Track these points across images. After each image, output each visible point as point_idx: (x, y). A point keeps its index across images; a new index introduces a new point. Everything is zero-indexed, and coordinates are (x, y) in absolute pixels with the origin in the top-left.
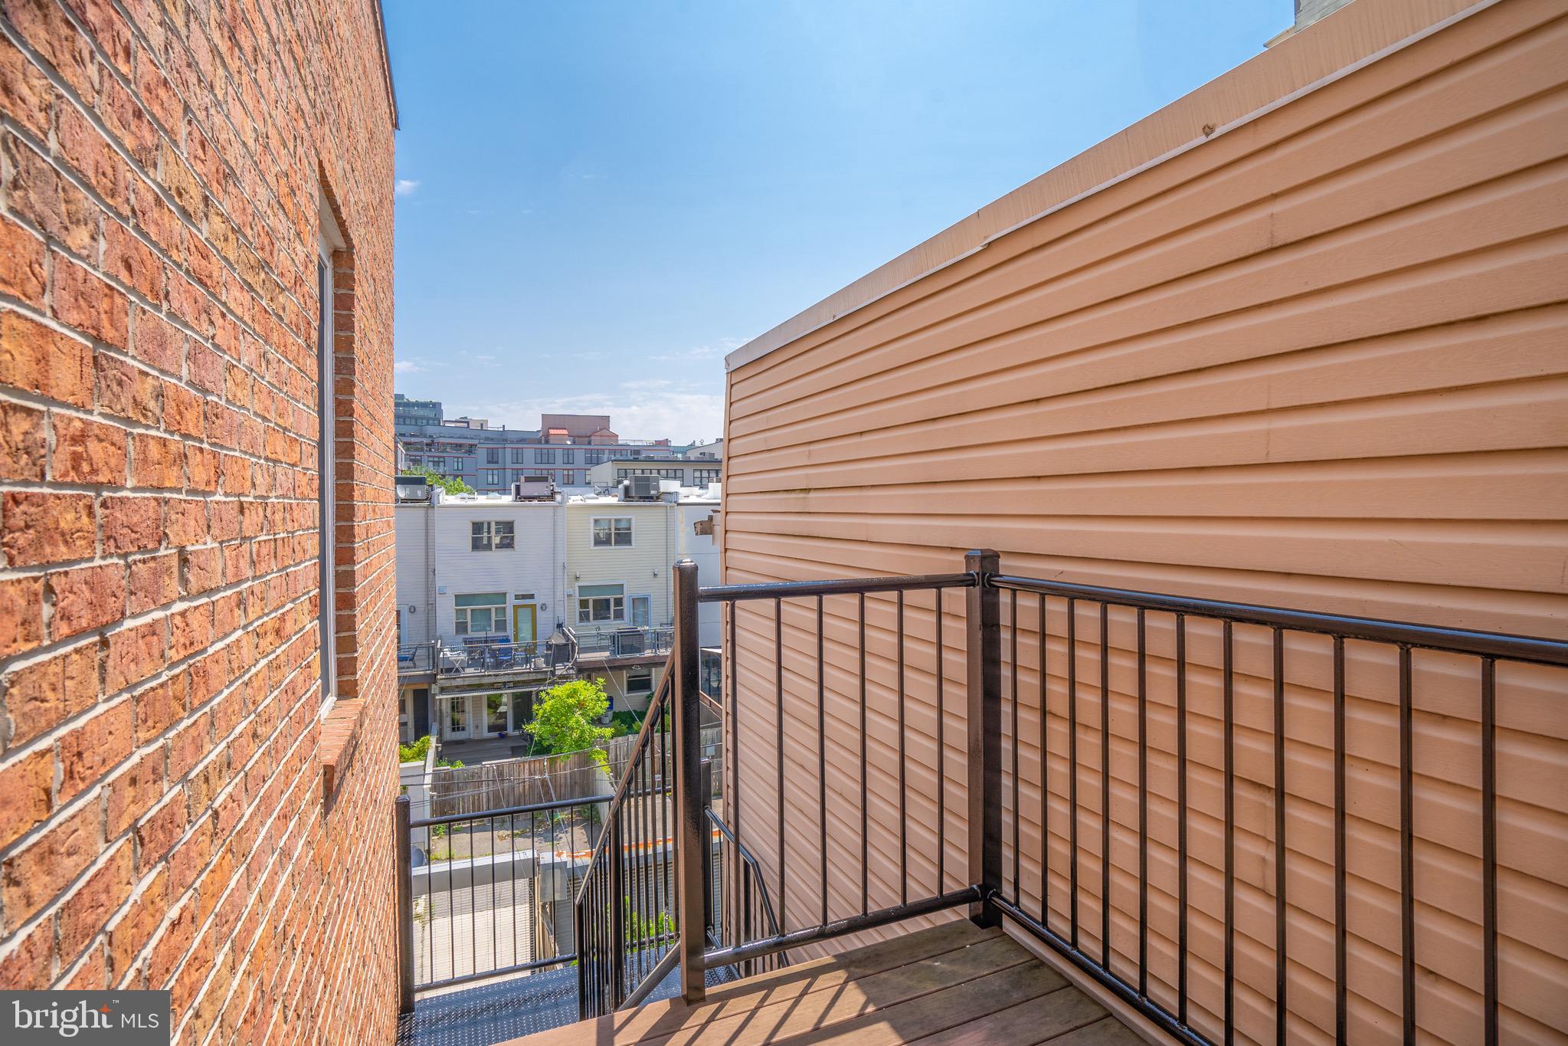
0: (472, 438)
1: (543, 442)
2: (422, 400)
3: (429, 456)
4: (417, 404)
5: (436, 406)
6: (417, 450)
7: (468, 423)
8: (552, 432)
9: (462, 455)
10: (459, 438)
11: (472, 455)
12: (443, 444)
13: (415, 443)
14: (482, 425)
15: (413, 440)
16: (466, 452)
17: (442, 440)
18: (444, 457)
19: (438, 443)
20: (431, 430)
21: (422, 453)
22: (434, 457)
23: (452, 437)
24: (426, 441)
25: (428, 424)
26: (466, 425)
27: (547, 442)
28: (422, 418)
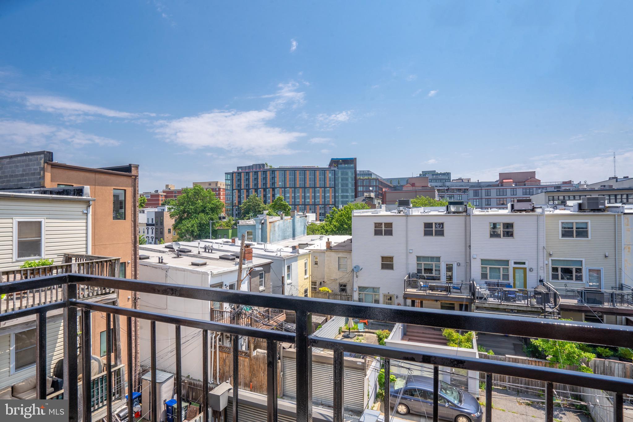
0: (465, 186)
1: (500, 186)
2: (443, 172)
3: (447, 195)
4: (441, 174)
5: (448, 174)
6: (442, 192)
7: (462, 180)
8: (504, 181)
9: (461, 194)
10: (460, 186)
11: (466, 193)
12: (453, 189)
13: (441, 190)
14: (468, 180)
15: (441, 188)
16: (463, 192)
17: (452, 188)
18: (453, 195)
19: (451, 189)
20: (447, 184)
21: (444, 194)
22: (449, 195)
23: (457, 186)
24: (446, 188)
25: (446, 182)
26: (461, 181)
27: (502, 186)
28: (443, 179)
